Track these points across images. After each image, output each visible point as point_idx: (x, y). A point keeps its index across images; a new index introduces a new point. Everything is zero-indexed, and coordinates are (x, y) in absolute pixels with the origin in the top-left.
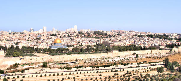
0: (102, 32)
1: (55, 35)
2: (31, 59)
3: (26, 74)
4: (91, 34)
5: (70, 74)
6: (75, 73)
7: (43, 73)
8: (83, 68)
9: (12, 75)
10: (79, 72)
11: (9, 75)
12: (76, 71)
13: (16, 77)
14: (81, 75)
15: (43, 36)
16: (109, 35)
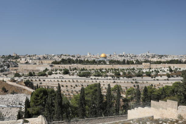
5: (85, 82)
9: (35, 78)
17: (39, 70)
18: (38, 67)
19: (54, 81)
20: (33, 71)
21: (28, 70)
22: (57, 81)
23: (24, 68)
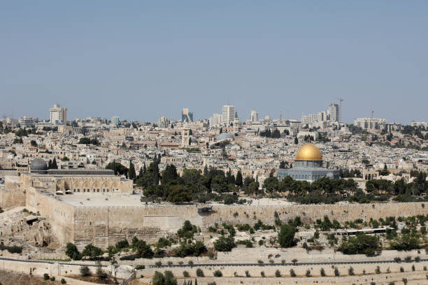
2: (233, 212)
3: (226, 265)
4: (395, 133)
5: (378, 271)
6: (395, 267)
7: (283, 263)
8: (419, 252)
9: (181, 265)
10: (407, 266)
11: (170, 264)
12: (398, 260)
13: (193, 272)
14: (415, 277)
15: (236, 135)
17: (157, 230)
18: (153, 219)
19: (263, 274)
20: (131, 232)
21: (111, 232)
22: (273, 273)
23: (97, 223)
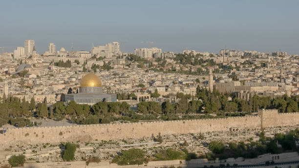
0: (198, 55)
1: (68, 64)
2: (27, 135)
4: (168, 61)
15: (34, 65)
16: (221, 66)
